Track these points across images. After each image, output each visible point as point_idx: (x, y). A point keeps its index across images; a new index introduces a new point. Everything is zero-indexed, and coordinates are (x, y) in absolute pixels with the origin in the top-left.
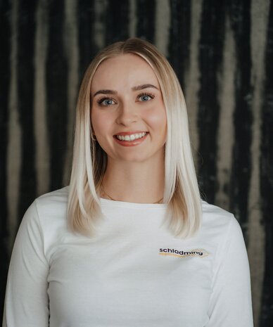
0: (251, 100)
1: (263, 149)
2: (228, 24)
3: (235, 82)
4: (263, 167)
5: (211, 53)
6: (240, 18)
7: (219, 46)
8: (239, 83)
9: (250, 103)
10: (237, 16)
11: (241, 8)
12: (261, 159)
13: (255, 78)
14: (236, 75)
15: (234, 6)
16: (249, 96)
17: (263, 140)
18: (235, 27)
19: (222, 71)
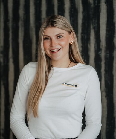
0: (100, 53)
1: (105, 71)
2: (92, 27)
3: (95, 47)
4: (106, 77)
5: (86, 37)
6: (96, 25)
7: (89, 35)
8: (96, 48)
9: (100, 54)
10: (95, 24)
11: (96, 21)
12: (105, 74)
13: (102, 46)
14: (95, 45)
15: (94, 21)
16: (100, 52)
17: (106, 68)
18: (94, 28)
19: (90, 44)
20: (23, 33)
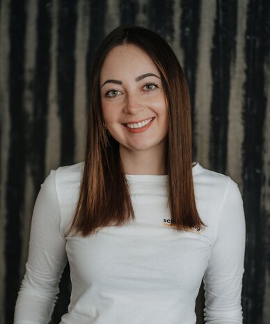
20: (87, 32)
